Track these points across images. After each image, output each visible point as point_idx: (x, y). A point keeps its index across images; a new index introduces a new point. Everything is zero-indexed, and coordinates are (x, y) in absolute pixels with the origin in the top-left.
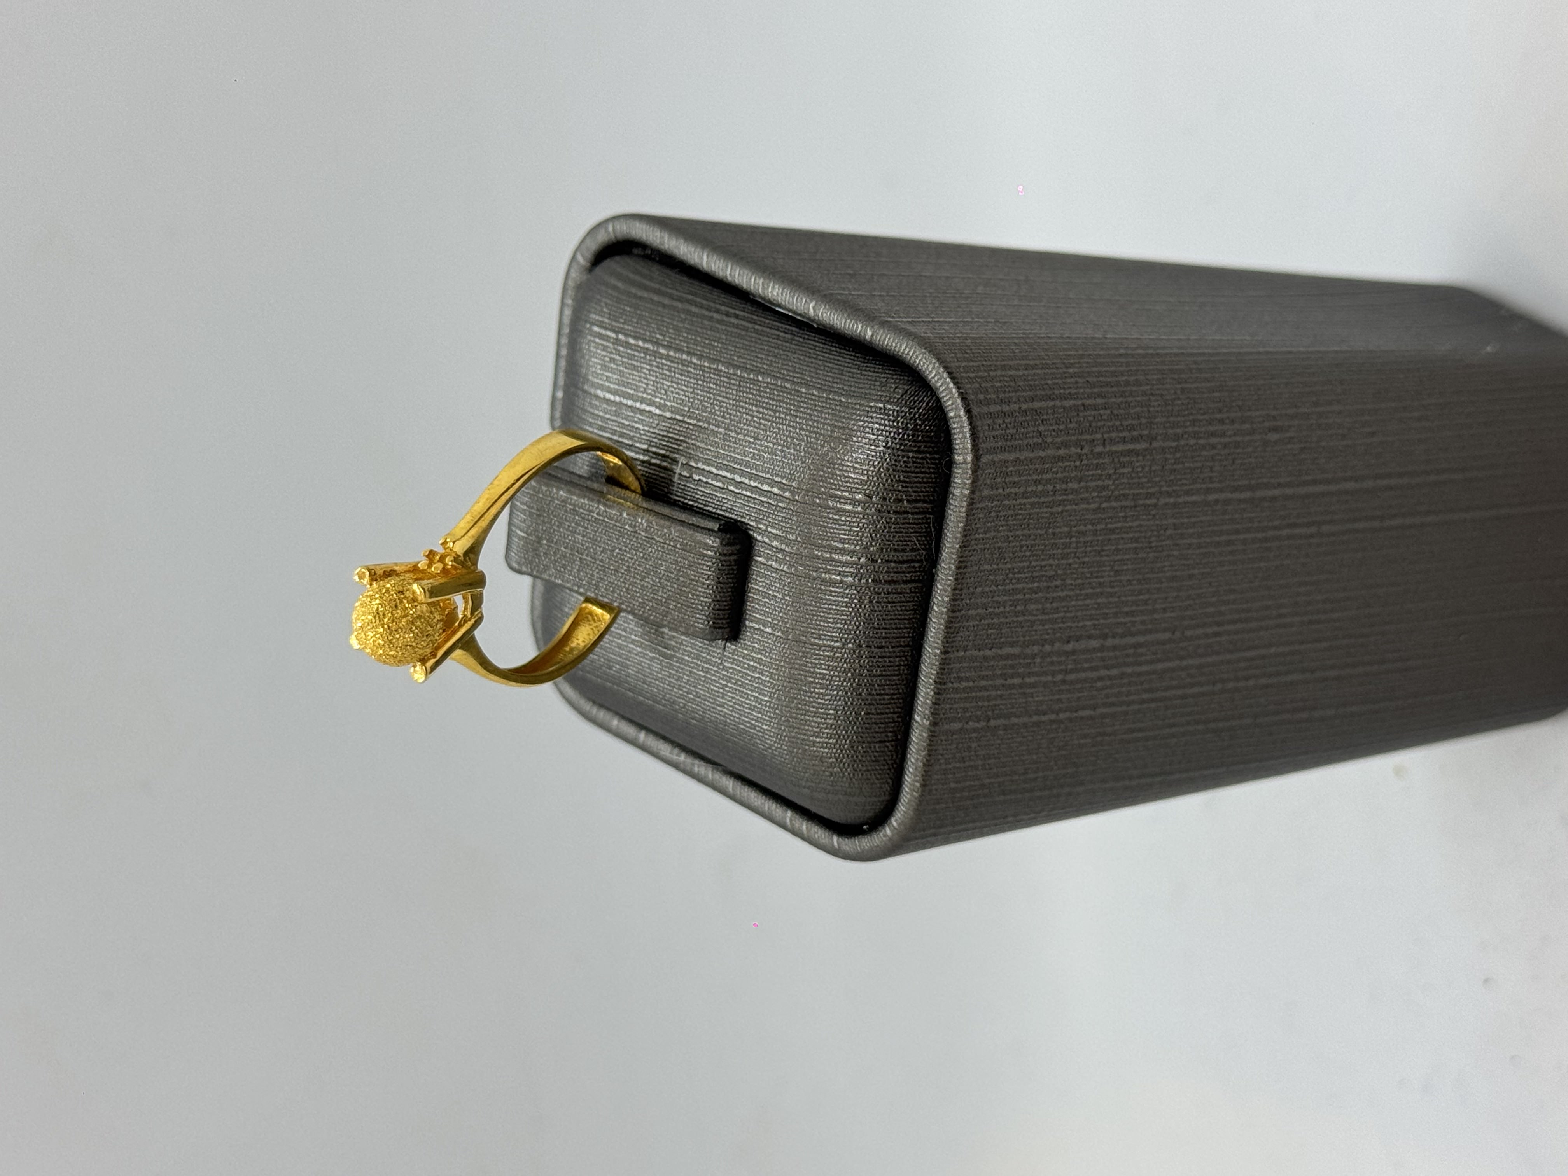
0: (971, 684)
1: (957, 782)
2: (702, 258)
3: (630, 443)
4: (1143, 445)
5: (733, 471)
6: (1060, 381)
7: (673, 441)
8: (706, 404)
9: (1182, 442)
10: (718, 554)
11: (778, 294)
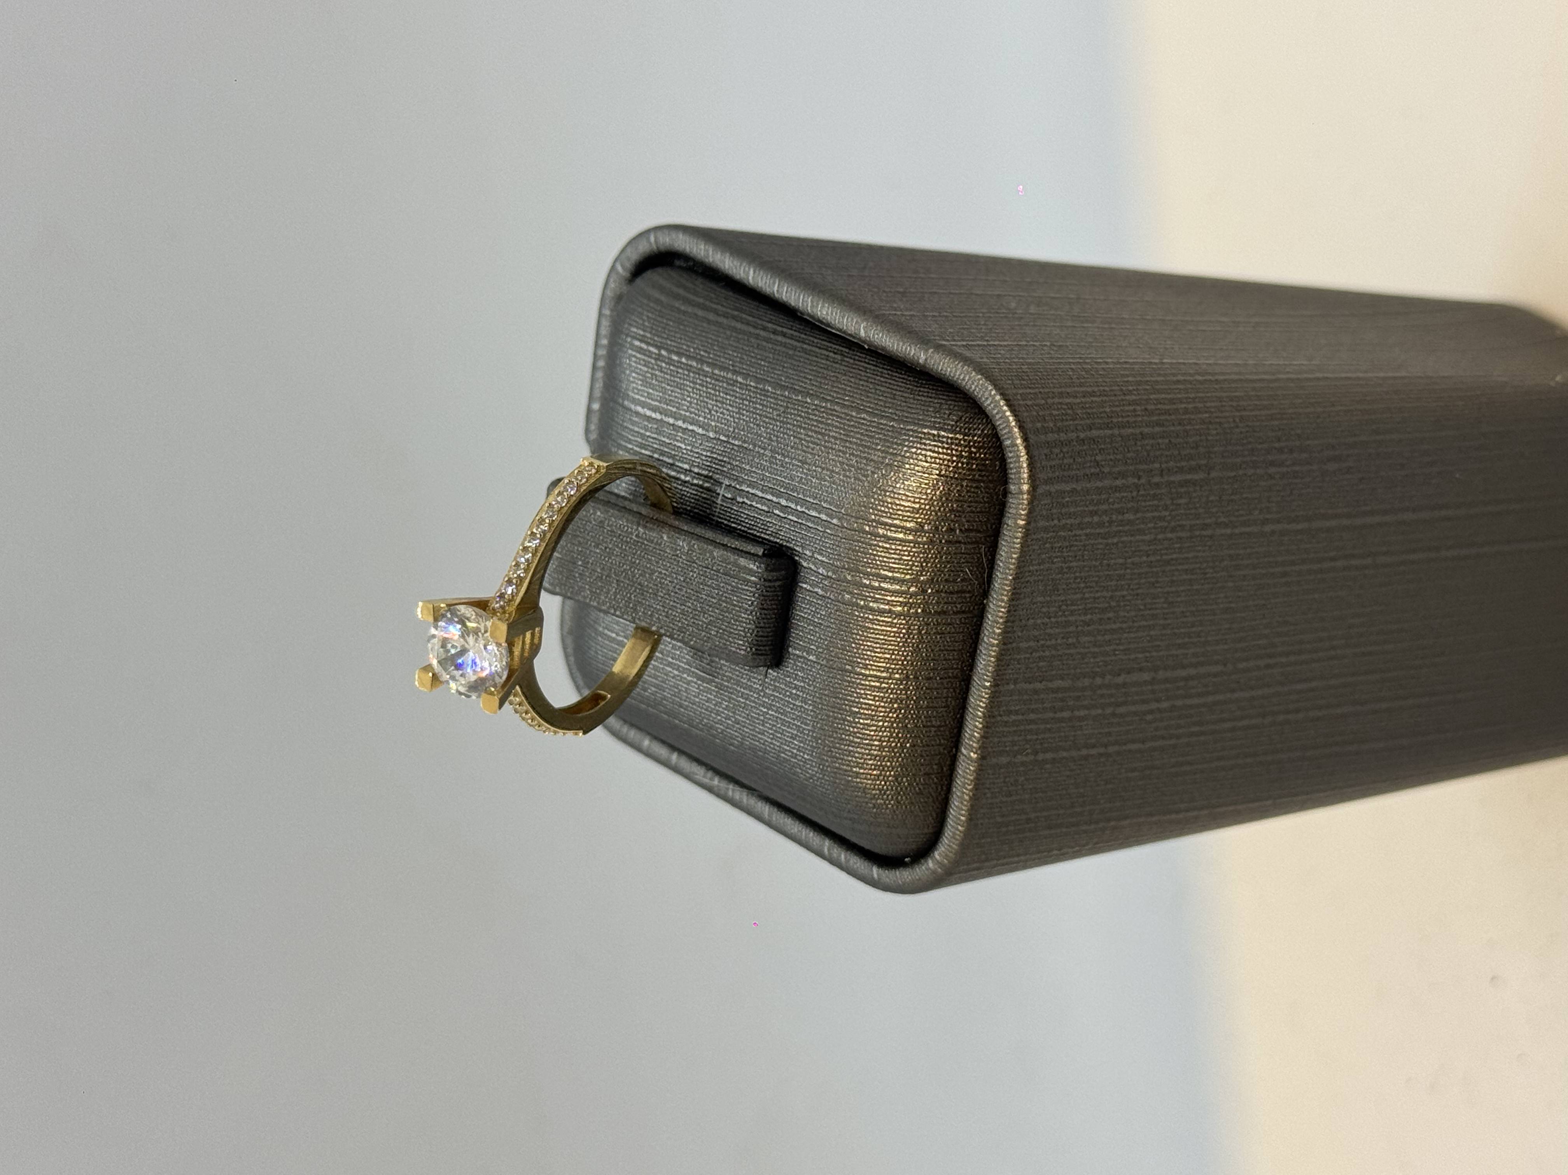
0: (1020, 717)
1: (1003, 816)
2: (748, 274)
3: (670, 461)
4: (1201, 476)
5: (779, 495)
6: (1118, 409)
7: (717, 462)
8: (752, 425)
9: (1241, 472)
10: (762, 580)
11: (827, 314)
